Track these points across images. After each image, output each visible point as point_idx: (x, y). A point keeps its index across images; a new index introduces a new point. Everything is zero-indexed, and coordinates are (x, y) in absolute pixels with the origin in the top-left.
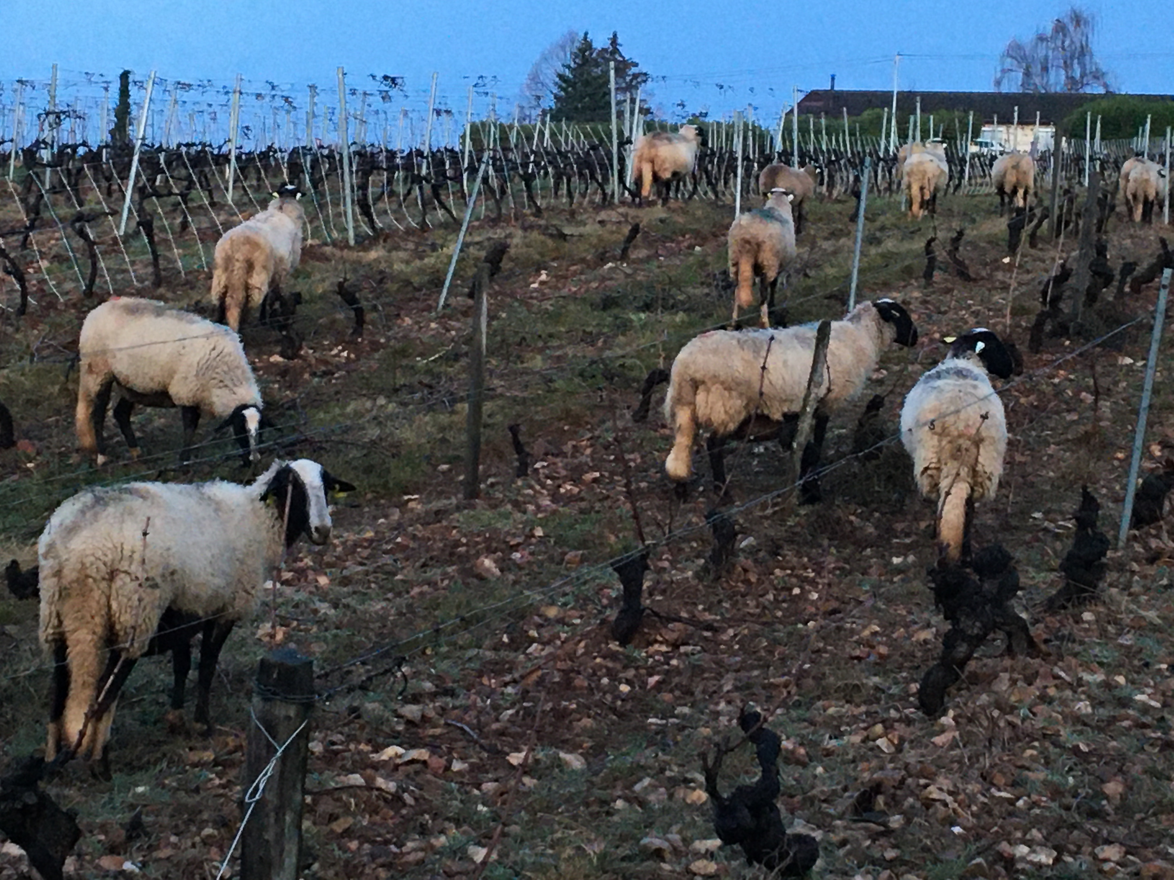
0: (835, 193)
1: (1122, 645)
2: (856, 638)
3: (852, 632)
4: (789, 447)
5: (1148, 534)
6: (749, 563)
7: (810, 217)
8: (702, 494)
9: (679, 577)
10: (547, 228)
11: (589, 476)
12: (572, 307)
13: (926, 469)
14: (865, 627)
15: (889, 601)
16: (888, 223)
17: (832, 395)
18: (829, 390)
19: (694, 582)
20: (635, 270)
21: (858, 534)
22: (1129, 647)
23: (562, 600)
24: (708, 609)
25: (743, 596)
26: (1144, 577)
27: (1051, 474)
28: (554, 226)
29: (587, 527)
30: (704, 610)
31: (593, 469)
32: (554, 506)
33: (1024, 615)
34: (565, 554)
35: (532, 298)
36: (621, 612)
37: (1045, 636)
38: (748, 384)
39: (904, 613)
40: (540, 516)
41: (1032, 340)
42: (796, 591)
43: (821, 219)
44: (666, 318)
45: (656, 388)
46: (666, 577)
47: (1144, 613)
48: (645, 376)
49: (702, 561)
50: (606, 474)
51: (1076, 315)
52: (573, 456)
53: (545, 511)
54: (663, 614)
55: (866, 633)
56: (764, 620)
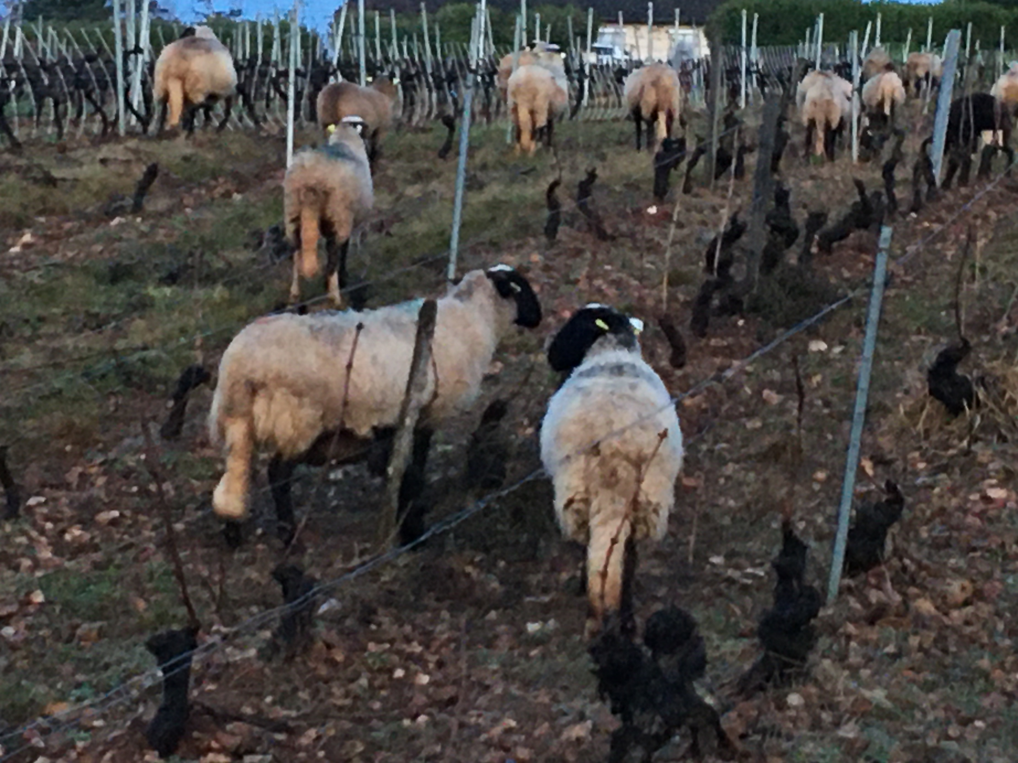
0: (416, 119)
1: (842, 740)
2: (483, 737)
3: (479, 730)
4: (383, 472)
5: (866, 583)
6: (333, 637)
7: (386, 152)
8: (260, 538)
9: (238, 657)
10: (29, 169)
11: (105, 516)
12: (69, 280)
13: (570, 502)
14: (495, 721)
15: (527, 684)
16: (490, 159)
17: (438, 402)
18: (435, 395)
19: (259, 664)
20: (153, 227)
21: (478, 592)
22: (851, 742)
23: (77, 693)
24: (280, 701)
25: (326, 682)
26: (864, 643)
27: (731, 503)
28: (39, 166)
29: (105, 588)
30: (274, 703)
31: (110, 506)
32: (57, 560)
33: (709, 700)
34: (77, 626)
35: (12, 266)
36: (160, 710)
37: (741, 730)
38: (326, 387)
39: (546, 700)
40: (39, 574)
41: (695, 321)
42: (399, 673)
43: (399, 156)
44: (200, 293)
45: (191, 392)
46: (218, 658)
47: (867, 694)
48: (177, 375)
49: (267, 634)
50: (128, 513)
51: (751, 287)
52: (80, 487)
53: (46, 568)
54: (218, 711)
55: (497, 731)
56: (357, 714)
